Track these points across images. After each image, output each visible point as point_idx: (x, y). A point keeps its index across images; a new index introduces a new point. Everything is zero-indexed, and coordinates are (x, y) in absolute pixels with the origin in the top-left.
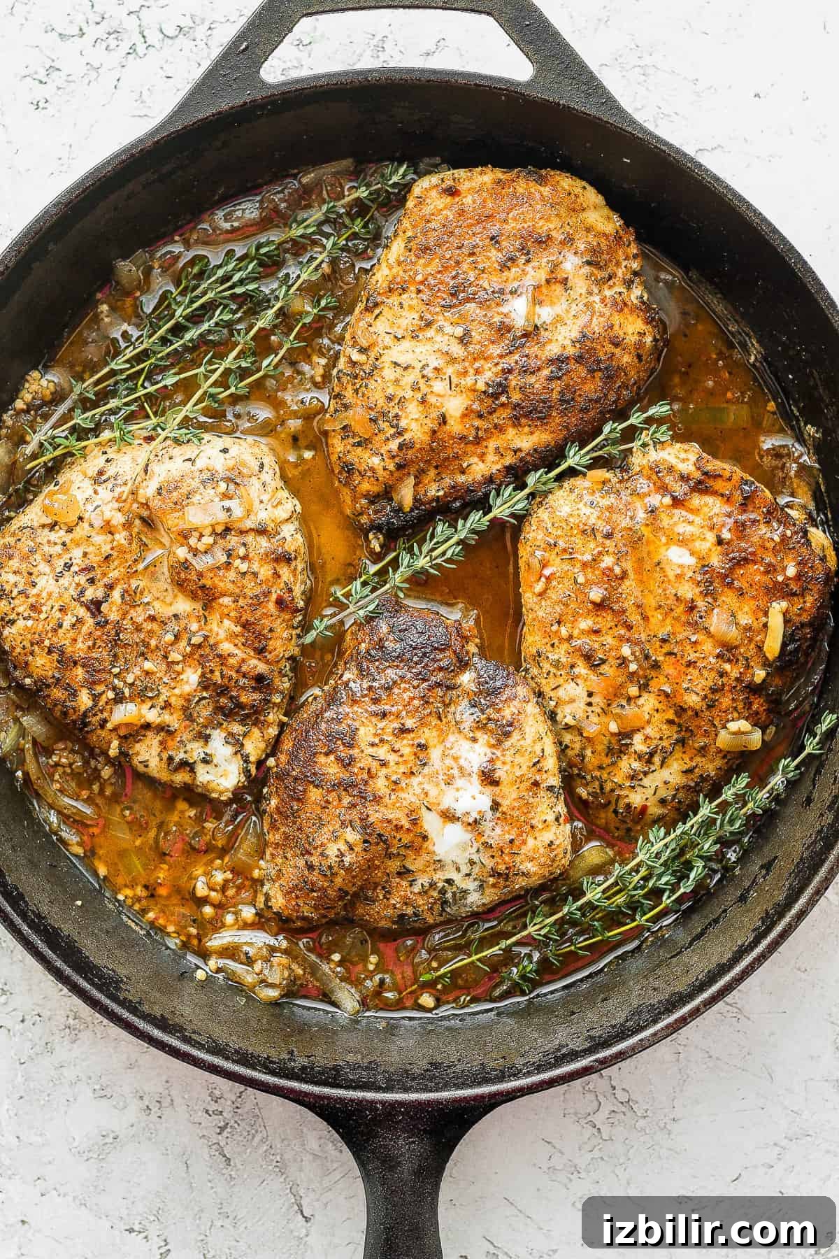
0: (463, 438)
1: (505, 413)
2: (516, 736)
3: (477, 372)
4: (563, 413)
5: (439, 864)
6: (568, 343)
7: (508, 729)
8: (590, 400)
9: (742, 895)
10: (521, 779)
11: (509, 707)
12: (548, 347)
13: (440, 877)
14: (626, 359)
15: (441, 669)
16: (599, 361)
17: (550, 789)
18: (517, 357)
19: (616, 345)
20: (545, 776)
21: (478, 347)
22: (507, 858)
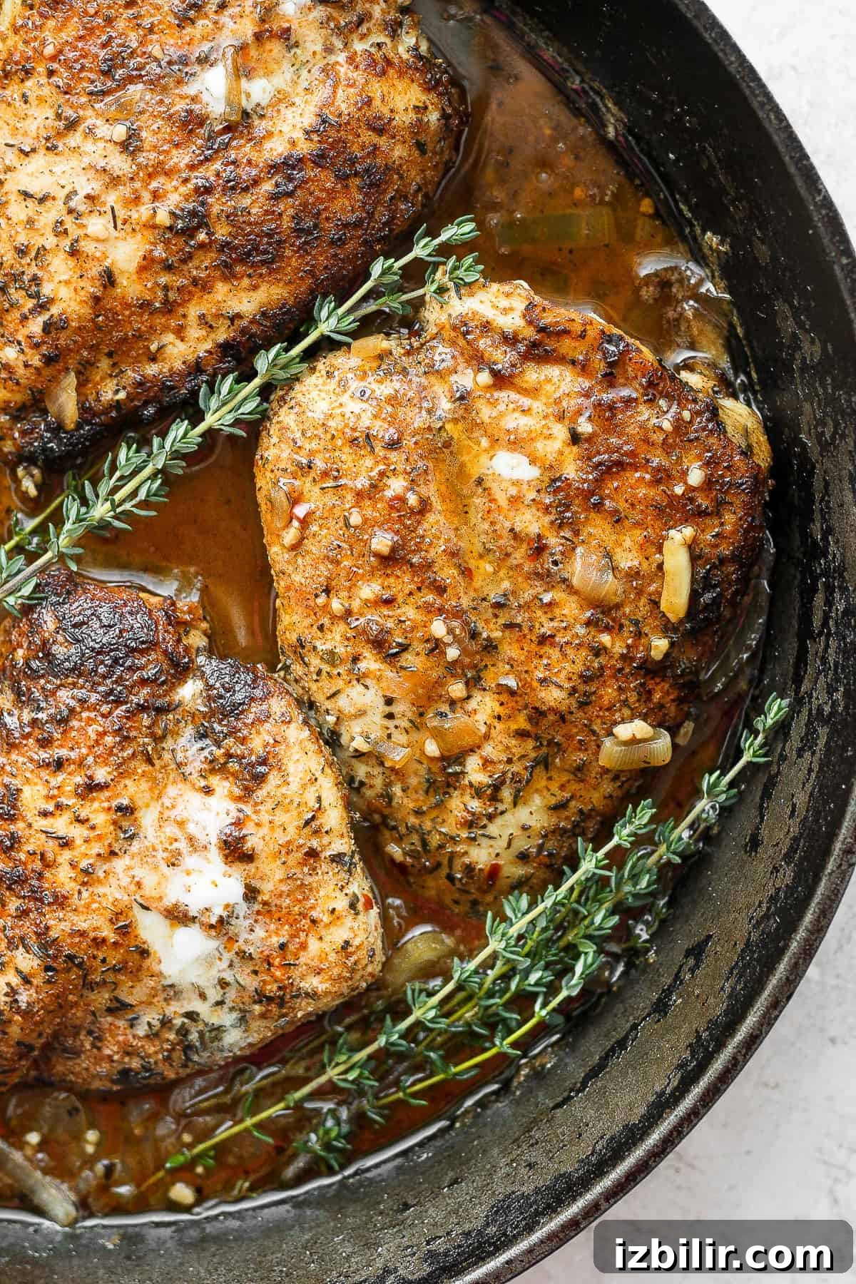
0: (145, 305)
1: (208, 259)
2: (273, 779)
3: (156, 196)
4: (303, 249)
5: (172, 992)
6: (299, 135)
7: (261, 769)
8: (346, 226)
9: (659, 1000)
10: (288, 848)
11: (258, 733)
12: (268, 145)
13: (175, 1010)
14: (399, 152)
15: (144, 682)
16: (353, 161)
17: (337, 859)
18: (217, 166)
19: (380, 131)
20: (326, 840)
21: (153, 155)
22: (278, 974)
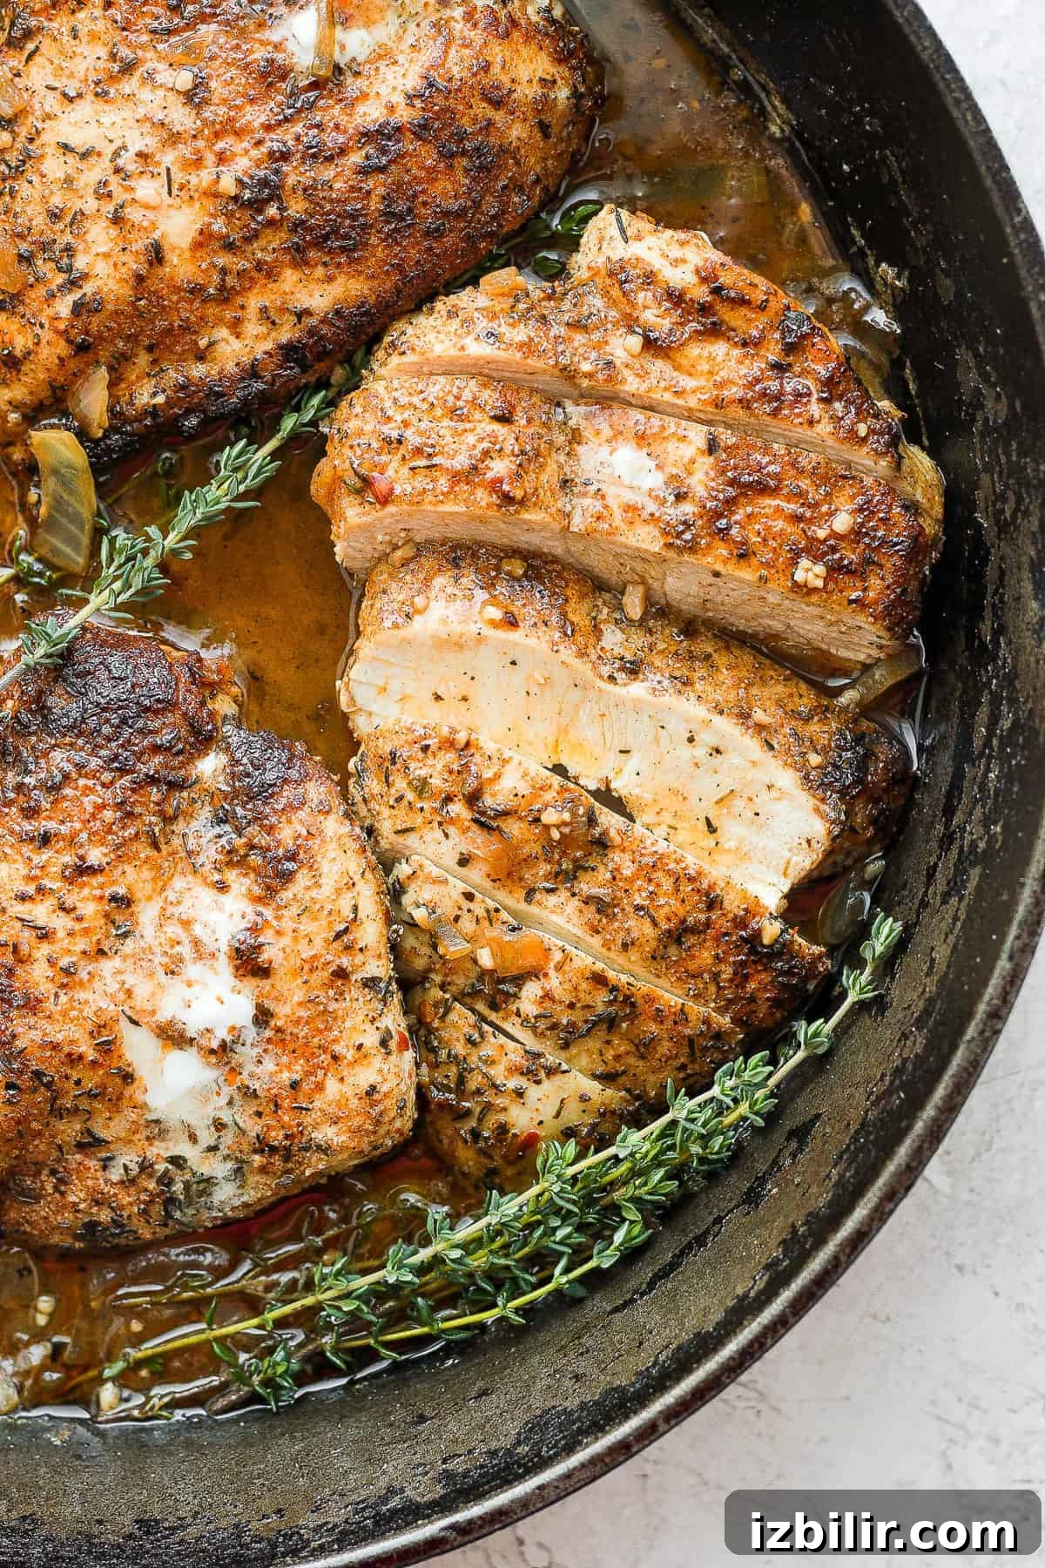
0: (197, 290)
1: (276, 240)
2: (302, 879)
3: (222, 158)
4: (391, 238)
5: (157, 1129)
6: (398, 99)
7: (290, 866)
8: (446, 214)
9: (751, 1189)
10: (312, 965)
11: (289, 821)
12: (361, 109)
13: (159, 1151)
14: (517, 132)
15: (156, 749)
16: (461, 137)
17: (370, 983)
18: (298, 128)
19: (497, 104)
20: (359, 958)
21: (222, 110)
22: (286, 1118)
